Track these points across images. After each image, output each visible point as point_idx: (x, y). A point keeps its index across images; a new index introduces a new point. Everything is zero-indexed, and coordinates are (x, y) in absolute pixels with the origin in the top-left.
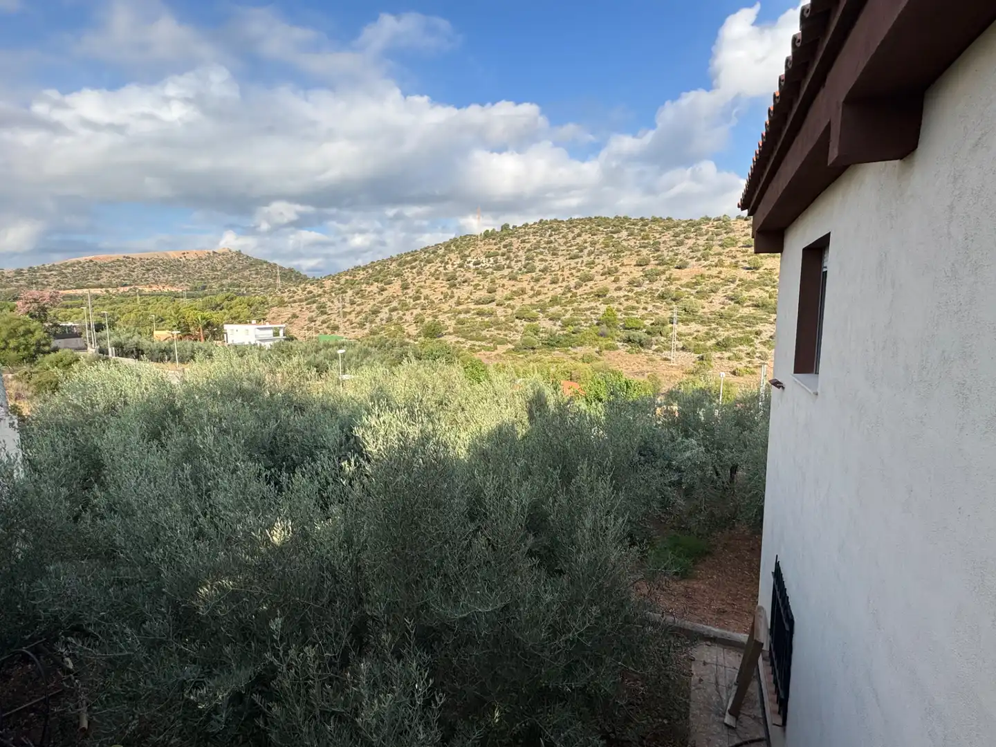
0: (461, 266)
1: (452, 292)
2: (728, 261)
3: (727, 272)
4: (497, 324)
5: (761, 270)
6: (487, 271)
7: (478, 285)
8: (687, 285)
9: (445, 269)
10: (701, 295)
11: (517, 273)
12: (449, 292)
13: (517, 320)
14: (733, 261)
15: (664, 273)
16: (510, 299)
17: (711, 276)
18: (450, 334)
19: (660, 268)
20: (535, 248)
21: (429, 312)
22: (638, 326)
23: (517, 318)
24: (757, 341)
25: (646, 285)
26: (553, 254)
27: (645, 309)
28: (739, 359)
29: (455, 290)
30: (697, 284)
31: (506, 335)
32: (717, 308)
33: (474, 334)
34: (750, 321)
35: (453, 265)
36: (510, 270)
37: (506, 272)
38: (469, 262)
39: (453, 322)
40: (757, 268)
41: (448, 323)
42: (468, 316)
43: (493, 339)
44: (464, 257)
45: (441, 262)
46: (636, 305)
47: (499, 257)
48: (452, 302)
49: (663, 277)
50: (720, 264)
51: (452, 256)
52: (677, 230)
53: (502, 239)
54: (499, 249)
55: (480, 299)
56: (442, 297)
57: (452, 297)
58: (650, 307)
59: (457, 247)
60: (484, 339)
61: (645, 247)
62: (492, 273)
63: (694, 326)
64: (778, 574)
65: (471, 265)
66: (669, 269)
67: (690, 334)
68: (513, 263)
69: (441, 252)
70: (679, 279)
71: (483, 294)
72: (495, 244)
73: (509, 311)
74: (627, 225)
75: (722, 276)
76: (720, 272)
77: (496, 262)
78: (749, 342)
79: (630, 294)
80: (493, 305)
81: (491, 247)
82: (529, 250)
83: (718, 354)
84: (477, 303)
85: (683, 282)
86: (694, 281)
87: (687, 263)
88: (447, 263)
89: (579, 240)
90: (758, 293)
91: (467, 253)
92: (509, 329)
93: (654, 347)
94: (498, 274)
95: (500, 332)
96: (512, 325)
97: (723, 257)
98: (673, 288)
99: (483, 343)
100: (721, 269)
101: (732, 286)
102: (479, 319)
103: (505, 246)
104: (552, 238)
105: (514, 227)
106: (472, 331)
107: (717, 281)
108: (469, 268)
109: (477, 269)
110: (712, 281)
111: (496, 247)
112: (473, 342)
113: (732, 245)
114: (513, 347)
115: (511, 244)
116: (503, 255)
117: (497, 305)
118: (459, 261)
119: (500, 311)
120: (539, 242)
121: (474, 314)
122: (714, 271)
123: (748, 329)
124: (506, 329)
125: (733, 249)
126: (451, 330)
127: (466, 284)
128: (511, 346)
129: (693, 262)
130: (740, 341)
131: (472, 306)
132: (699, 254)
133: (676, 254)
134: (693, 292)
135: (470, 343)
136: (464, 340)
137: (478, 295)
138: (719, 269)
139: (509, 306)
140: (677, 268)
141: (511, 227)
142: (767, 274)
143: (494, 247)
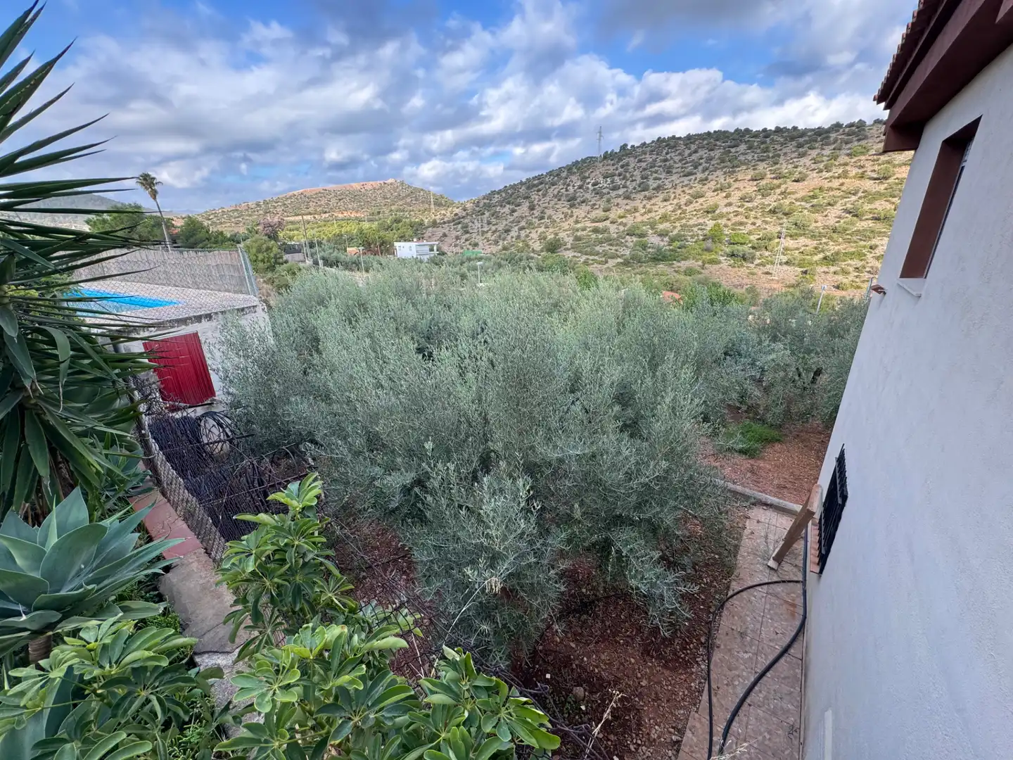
0: (580, 187)
1: (572, 212)
2: (853, 171)
3: (850, 184)
4: (609, 241)
5: (891, 180)
6: (604, 191)
7: (595, 204)
8: (803, 199)
9: (567, 190)
10: (816, 209)
11: (631, 193)
12: (570, 212)
13: (627, 237)
14: (860, 171)
15: (779, 186)
16: (622, 217)
17: (831, 189)
18: (568, 249)
19: (776, 182)
20: (651, 167)
21: (551, 230)
22: (742, 241)
23: (628, 234)
24: (869, 256)
25: (758, 200)
26: (668, 172)
27: (754, 224)
28: (845, 272)
29: (574, 210)
30: (814, 197)
31: (617, 250)
32: (832, 221)
33: (588, 249)
34: (865, 235)
35: (574, 186)
36: (625, 189)
37: (621, 192)
38: (588, 183)
39: (571, 239)
40: (886, 178)
41: (566, 239)
42: (584, 233)
43: (605, 254)
44: (584, 179)
45: (564, 184)
46: (745, 220)
47: (616, 178)
48: (571, 221)
49: (778, 191)
50: (845, 175)
51: (574, 178)
52: (801, 140)
53: (620, 160)
54: (617, 169)
55: (596, 217)
56: (563, 216)
57: (572, 216)
58: (759, 222)
59: (578, 169)
60: (598, 254)
61: (762, 161)
62: (609, 193)
63: (802, 240)
64: (841, 460)
65: (590, 186)
66: (785, 183)
67: (797, 249)
68: (628, 183)
69: (564, 175)
70: (793, 193)
71: (599, 213)
72: (613, 165)
73: (622, 228)
74: (747, 138)
75: (844, 188)
76: (842, 184)
77: (612, 182)
78: (861, 256)
79: (740, 210)
80: (607, 223)
81: (608, 168)
82: (645, 169)
83: (824, 269)
84: (594, 221)
85: (798, 196)
86: (812, 194)
87: (807, 176)
88: (569, 185)
89: (694, 157)
90: (881, 206)
91: (587, 174)
92: (621, 244)
93: (757, 261)
94: (613, 194)
95: (611, 247)
96: (623, 241)
97: (848, 168)
98: (787, 202)
99: (596, 258)
100: (844, 180)
101: (854, 198)
102: (594, 236)
103: (622, 167)
104: (668, 156)
105: (633, 146)
106: (587, 247)
107: (837, 193)
108: (588, 188)
109: (594, 190)
110: (831, 193)
111: (615, 167)
112: (587, 257)
113: (862, 153)
114: (622, 261)
115: (628, 164)
116: (620, 175)
117: (611, 223)
118: (579, 183)
119: (613, 228)
120: (655, 161)
121: (590, 231)
122: (836, 183)
123: (862, 243)
124: (617, 245)
125: (863, 158)
126: (569, 246)
127: (584, 204)
128: (620, 260)
129: (814, 174)
130: (851, 255)
131: (588, 224)
132: (821, 166)
133: (796, 167)
134: (808, 205)
135: (584, 257)
136: (579, 254)
137: (594, 214)
138: (841, 181)
139: (621, 223)
140: (795, 181)
141: (629, 147)
142: (897, 184)
143: (612, 168)
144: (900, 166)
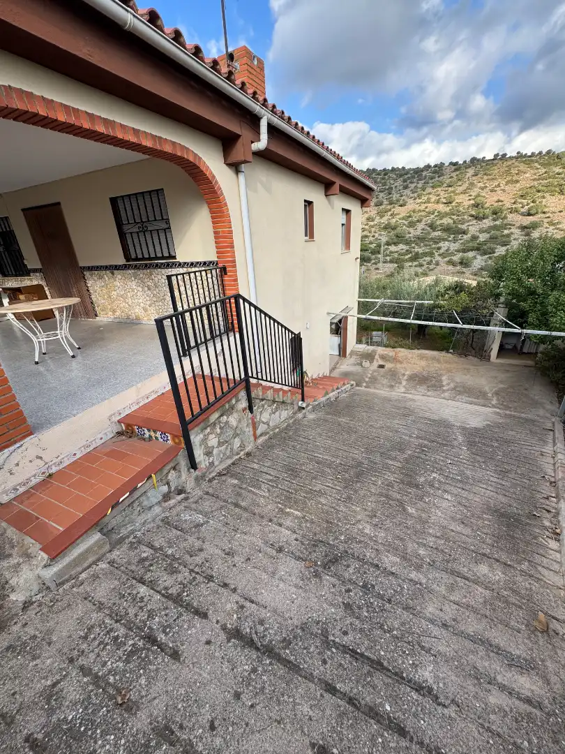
2: (433, 198)
3: (431, 206)
5: (454, 204)
8: (403, 219)
10: (412, 225)
14: (438, 198)
15: (390, 210)
17: (420, 211)
19: (389, 207)
22: (366, 248)
24: (436, 254)
25: (377, 220)
27: (373, 236)
28: (421, 265)
30: (410, 216)
32: (419, 232)
34: (437, 240)
40: (450, 203)
46: (369, 234)
49: (389, 213)
50: (428, 201)
52: (406, 176)
58: (377, 235)
61: (382, 192)
63: (401, 246)
66: (394, 207)
67: (397, 252)
70: (399, 214)
74: (374, 175)
75: (427, 210)
76: (426, 208)
78: (431, 254)
79: (366, 227)
83: (410, 264)
85: (401, 216)
86: (408, 215)
87: (406, 202)
90: (447, 221)
93: (373, 261)
97: (431, 196)
98: (394, 220)
100: (428, 205)
101: (432, 216)
107: (423, 214)
110: (420, 214)
113: (440, 186)
122: (423, 207)
123: (434, 246)
125: (439, 189)
129: (411, 201)
130: (425, 254)
132: (416, 195)
133: (402, 196)
134: (406, 223)
138: (426, 205)
140: (401, 206)
142: (456, 206)
144: (459, 194)
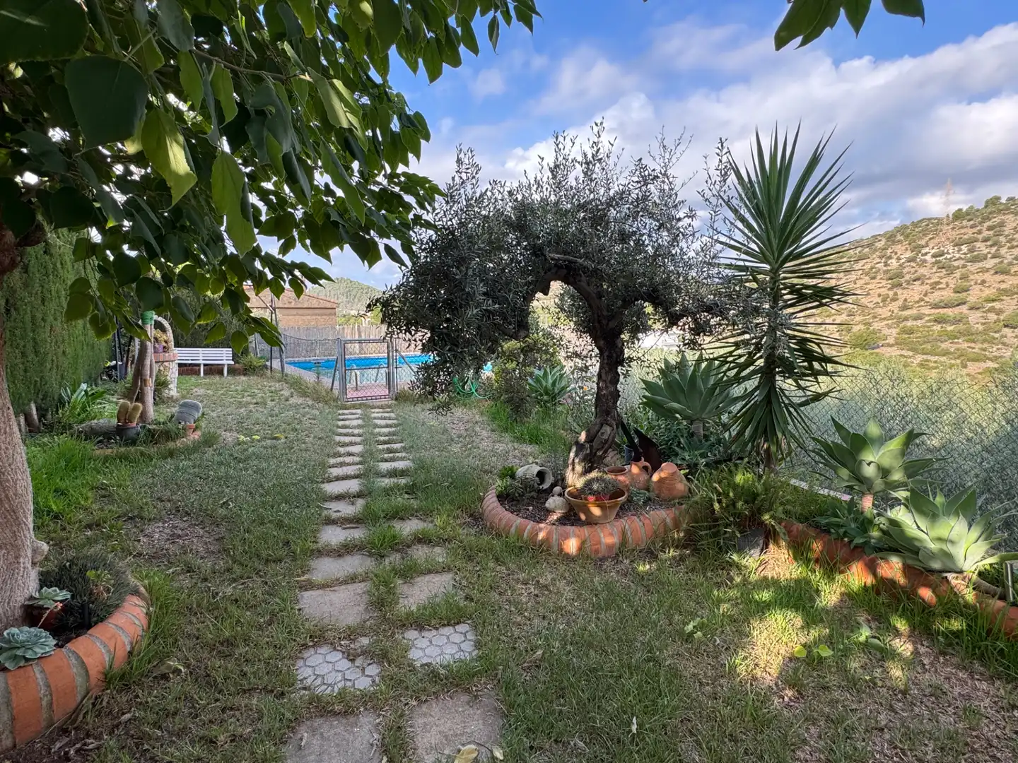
0: (911, 260)
1: (896, 294)
4: (969, 335)
6: (956, 264)
7: (938, 283)
9: (886, 265)
11: (1010, 264)
12: (891, 293)
13: (1006, 330)
16: (993, 300)
18: (891, 346)
21: (858, 318)
23: (1006, 326)
29: (899, 291)
31: (984, 350)
33: (929, 346)
35: (898, 259)
36: (997, 260)
37: (990, 263)
38: (926, 254)
39: (894, 331)
41: (886, 331)
42: (919, 323)
43: (961, 354)
44: (917, 249)
45: (881, 257)
47: (978, 244)
48: (894, 306)
51: (898, 248)
53: (986, 219)
54: (980, 232)
55: (941, 301)
56: (879, 300)
57: (894, 300)
59: (907, 236)
60: (946, 353)
62: (964, 266)
65: (928, 257)
68: (1003, 251)
69: (880, 245)
71: (947, 294)
72: (972, 227)
73: (992, 317)
77: (971, 251)
80: (964, 309)
81: (963, 231)
84: (936, 306)
88: (890, 258)
91: (922, 242)
92: (992, 341)
94: (973, 267)
95: (973, 345)
96: (997, 335)
99: (943, 359)
102: (937, 328)
103: (989, 229)
105: (1010, 200)
106: (925, 342)
108: (925, 261)
109: (937, 262)
111: (975, 230)
112: (925, 357)
114: (996, 366)
115: (1002, 224)
116: (985, 240)
117: (971, 309)
118: (908, 254)
119: (974, 317)
121: (929, 321)
124: (984, 341)
126: (891, 340)
127: (919, 282)
128: (990, 364)
131: (926, 311)
135: (920, 358)
136: (911, 353)
137: (936, 297)
139: (991, 310)
141: (1003, 201)
143: (970, 231)
